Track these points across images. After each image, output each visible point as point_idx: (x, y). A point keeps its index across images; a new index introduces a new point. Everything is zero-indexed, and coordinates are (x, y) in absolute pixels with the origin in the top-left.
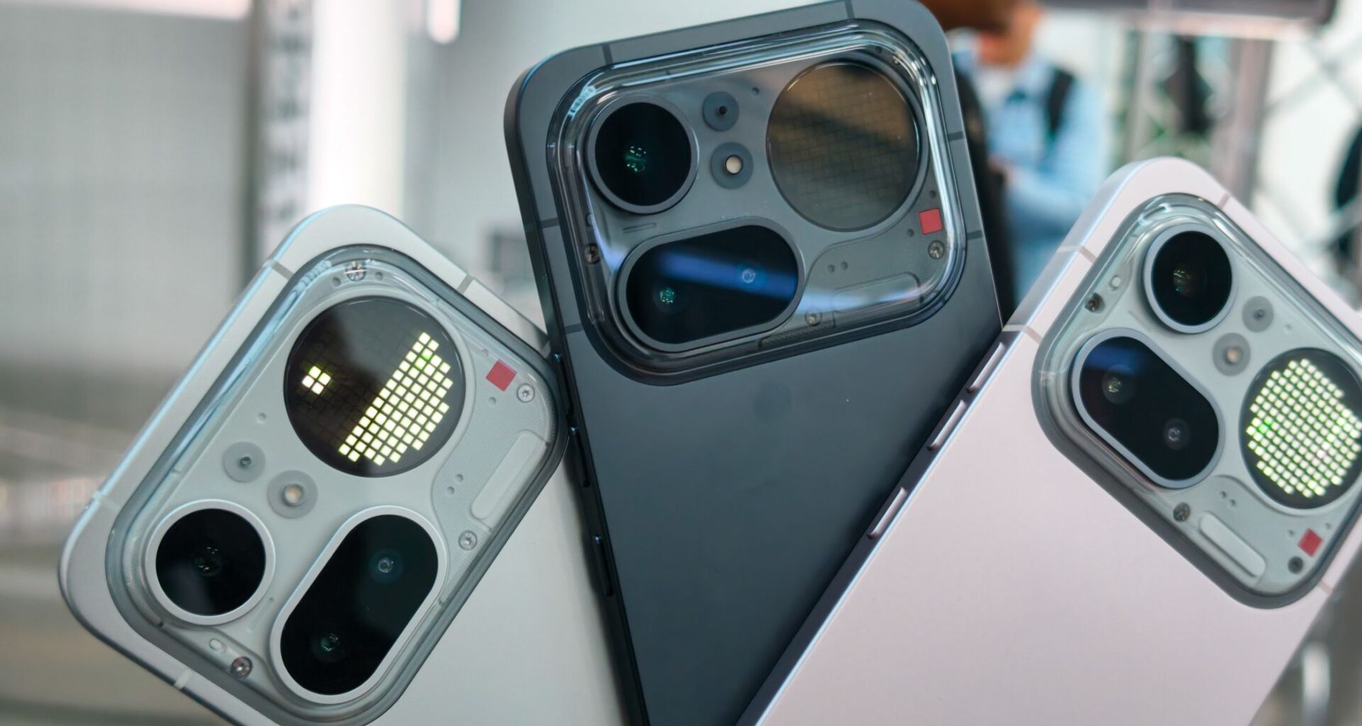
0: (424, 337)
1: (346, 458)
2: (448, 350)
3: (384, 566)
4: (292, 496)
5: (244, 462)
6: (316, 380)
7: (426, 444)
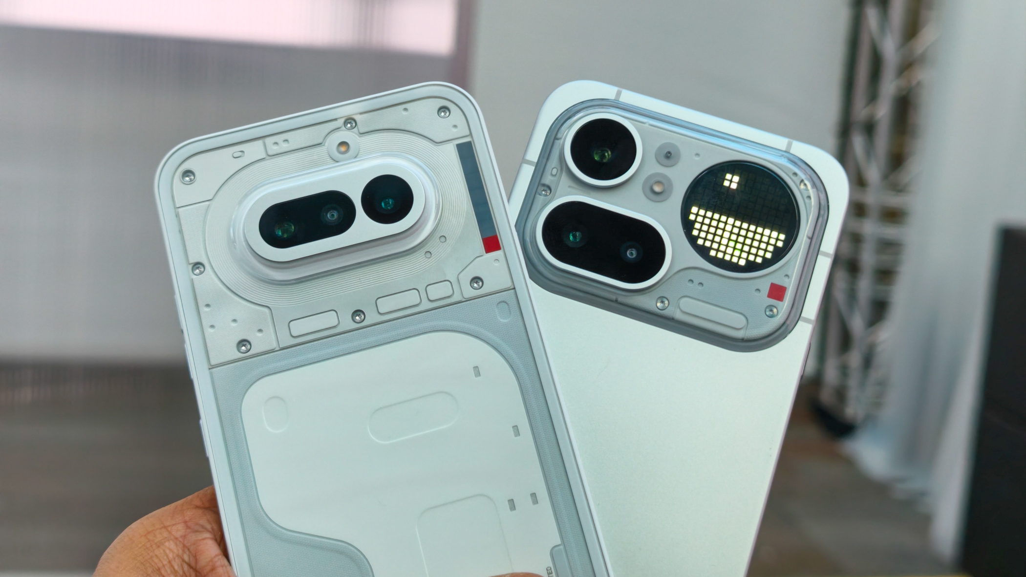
0: (782, 237)
1: (690, 213)
2: (779, 254)
3: (632, 254)
4: (657, 189)
5: (668, 155)
6: (732, 181)
7: (716, 258)
